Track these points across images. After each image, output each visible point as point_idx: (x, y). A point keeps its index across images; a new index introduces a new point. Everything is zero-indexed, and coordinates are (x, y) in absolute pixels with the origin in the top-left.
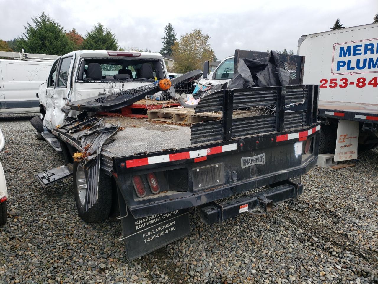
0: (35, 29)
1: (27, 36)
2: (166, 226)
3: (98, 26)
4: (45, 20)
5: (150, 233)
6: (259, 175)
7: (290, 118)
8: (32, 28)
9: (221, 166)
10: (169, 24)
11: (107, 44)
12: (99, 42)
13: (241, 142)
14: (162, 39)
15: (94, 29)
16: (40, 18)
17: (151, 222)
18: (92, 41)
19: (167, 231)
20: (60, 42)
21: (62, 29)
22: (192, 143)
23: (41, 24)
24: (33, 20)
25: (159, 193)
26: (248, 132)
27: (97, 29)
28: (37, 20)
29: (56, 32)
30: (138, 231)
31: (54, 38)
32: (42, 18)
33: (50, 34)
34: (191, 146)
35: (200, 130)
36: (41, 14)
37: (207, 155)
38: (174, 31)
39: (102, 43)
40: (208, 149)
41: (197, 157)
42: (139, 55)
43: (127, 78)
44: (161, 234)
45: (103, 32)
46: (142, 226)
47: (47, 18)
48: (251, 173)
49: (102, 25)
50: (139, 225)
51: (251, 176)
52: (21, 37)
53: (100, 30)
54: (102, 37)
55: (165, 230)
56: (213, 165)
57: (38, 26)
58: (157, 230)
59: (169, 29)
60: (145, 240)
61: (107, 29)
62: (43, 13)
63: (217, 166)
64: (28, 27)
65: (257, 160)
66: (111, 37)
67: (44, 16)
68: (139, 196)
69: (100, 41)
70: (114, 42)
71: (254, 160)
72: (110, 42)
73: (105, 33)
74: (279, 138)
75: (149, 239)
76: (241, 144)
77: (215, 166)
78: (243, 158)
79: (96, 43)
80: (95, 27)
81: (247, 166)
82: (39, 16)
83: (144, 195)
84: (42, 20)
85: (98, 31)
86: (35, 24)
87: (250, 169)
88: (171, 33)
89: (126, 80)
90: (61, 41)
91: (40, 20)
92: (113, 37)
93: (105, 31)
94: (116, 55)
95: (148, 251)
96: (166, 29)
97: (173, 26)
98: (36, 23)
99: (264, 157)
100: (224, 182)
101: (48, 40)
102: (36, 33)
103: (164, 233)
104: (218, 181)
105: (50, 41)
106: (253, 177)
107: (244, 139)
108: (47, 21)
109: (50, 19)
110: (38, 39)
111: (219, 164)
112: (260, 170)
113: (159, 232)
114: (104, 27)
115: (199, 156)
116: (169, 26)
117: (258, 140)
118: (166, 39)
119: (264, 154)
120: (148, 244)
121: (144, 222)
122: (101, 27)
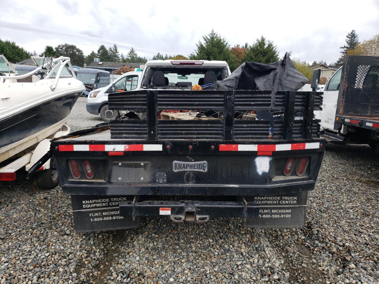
0: (204, 45)
1: (197, 52)
2: (113, 213)
3: (260, 39)
4: (213, 37)
5: (96, 214)
6: (197, 183)
7: (247, 127)
8: (201, 45)
9: (148, 166)
10: (353, 31)
11: (266, 56)
12: (259, 56)
13: (167, 144)
14: (341, 48)
15: (256, 42)
16: (209, 36)
17: (98, 205)
18: (252, 55)
19: (114, 218)
20: (222, 57)
21: (227, 44)
22: (112, 138)
23: (210, 41)
24: (204, 38)
25: (93, 179)
26: (184, 136)
27: (259, 42)
28: (207, 38)
29: (221, 47)
30: (85, 209)
31: (218, 53)
32: (211, 36)
33: (215, 49)
34: (110, 139)
35: (121, 127)
36: (210, 32)
37: (124, 150)
38: (358, 39)
39: (262, 55)
40: (126, 145)
41: (112, 150)
42: (202, 63)
43: (188, 86)
44: (108, 218)
45: (264, 44)
46: (89, 206)
47: (215, 35)
48: (186, 179)
49: (264, 38)
50: (86, 204)
51: (186, 182)
52: (192, 54)
53: (262, 43)
54: (263, 50)
55: (112, 216)
56: (138, 162)
57: (207, 42)
58: (104, 214)
59: (353, 36)
60: (91, 219)
61: (269, 42)
62: (213, 31)
63: (142, 164)
64: (199, 45)
65: (194, 166)
66: (272, 49)
67: (213, 34)
68: (74, 177)
69: (260, 53)
70: (274, 54)
71: (191, 166)
72: (270, 54)
73: (266, 46)
74: (223, 147)
75: (96, 220)
76: (168, 146)
77: (140, 164)
78: (175, 162)
79: (256, 56)
80: (258, 40)
81: (181, 170)
82: (209, 34)
83: (79, 177)
84: (211, 37)
85: (260, 44)
86: (205, 42)
87: (185, 174)
88: (354, 41)
89: (187, 87)
90: (224, 55)
91: (209, 38)
92: (274, 49)
93: (267, 44)
94: (179, 64)
95: (94, 229)
96: (348, 37)
97: (357, 33)
98: (206, 40)
99: (206, 165)
100: (150, 181)
101: (213, 55)
102: (204, 49)
103: (110, 218)
104: (142, 179)
105: (215, 55)
106: (188, 183)
107: (172, 142)
108: (215, 38)
109: (218, 36)
110: (205, 55)
111: (146, 162)
112: (198, 177)
113: (106, 216)
114: (266, 40)
115: (114, 150)
116: (352, 33)
117: (192, 145)
118: (347, 47)
119: (205, 162)
120: (95, 223)
121: (91, 203)
122: (263, 40)
